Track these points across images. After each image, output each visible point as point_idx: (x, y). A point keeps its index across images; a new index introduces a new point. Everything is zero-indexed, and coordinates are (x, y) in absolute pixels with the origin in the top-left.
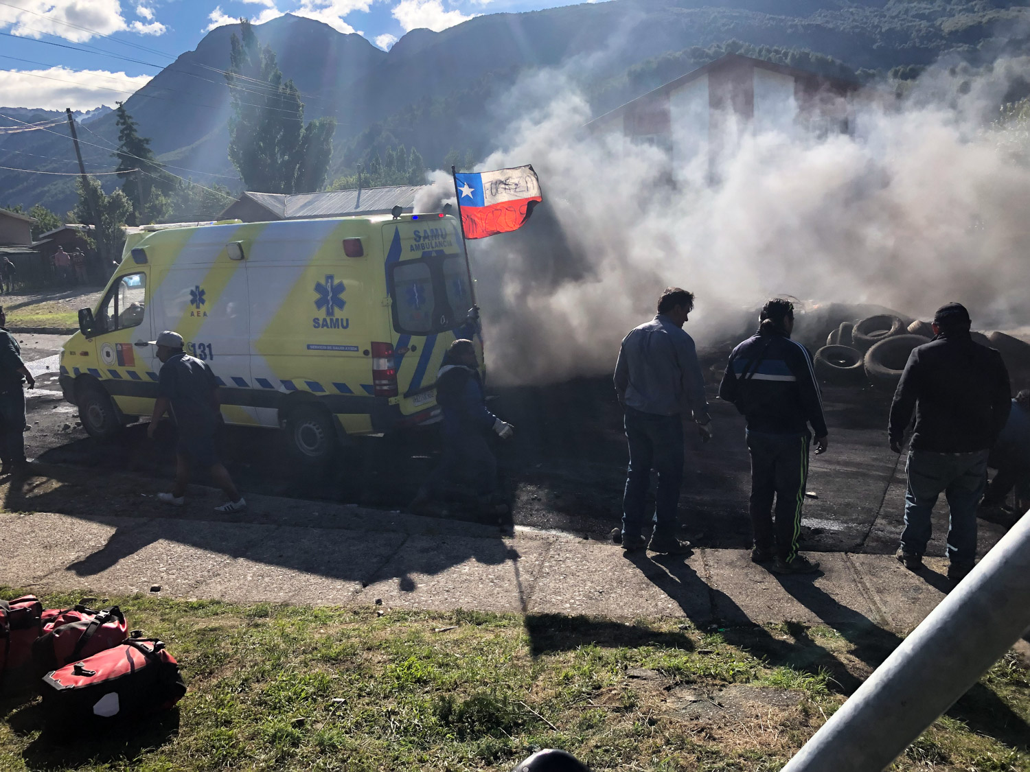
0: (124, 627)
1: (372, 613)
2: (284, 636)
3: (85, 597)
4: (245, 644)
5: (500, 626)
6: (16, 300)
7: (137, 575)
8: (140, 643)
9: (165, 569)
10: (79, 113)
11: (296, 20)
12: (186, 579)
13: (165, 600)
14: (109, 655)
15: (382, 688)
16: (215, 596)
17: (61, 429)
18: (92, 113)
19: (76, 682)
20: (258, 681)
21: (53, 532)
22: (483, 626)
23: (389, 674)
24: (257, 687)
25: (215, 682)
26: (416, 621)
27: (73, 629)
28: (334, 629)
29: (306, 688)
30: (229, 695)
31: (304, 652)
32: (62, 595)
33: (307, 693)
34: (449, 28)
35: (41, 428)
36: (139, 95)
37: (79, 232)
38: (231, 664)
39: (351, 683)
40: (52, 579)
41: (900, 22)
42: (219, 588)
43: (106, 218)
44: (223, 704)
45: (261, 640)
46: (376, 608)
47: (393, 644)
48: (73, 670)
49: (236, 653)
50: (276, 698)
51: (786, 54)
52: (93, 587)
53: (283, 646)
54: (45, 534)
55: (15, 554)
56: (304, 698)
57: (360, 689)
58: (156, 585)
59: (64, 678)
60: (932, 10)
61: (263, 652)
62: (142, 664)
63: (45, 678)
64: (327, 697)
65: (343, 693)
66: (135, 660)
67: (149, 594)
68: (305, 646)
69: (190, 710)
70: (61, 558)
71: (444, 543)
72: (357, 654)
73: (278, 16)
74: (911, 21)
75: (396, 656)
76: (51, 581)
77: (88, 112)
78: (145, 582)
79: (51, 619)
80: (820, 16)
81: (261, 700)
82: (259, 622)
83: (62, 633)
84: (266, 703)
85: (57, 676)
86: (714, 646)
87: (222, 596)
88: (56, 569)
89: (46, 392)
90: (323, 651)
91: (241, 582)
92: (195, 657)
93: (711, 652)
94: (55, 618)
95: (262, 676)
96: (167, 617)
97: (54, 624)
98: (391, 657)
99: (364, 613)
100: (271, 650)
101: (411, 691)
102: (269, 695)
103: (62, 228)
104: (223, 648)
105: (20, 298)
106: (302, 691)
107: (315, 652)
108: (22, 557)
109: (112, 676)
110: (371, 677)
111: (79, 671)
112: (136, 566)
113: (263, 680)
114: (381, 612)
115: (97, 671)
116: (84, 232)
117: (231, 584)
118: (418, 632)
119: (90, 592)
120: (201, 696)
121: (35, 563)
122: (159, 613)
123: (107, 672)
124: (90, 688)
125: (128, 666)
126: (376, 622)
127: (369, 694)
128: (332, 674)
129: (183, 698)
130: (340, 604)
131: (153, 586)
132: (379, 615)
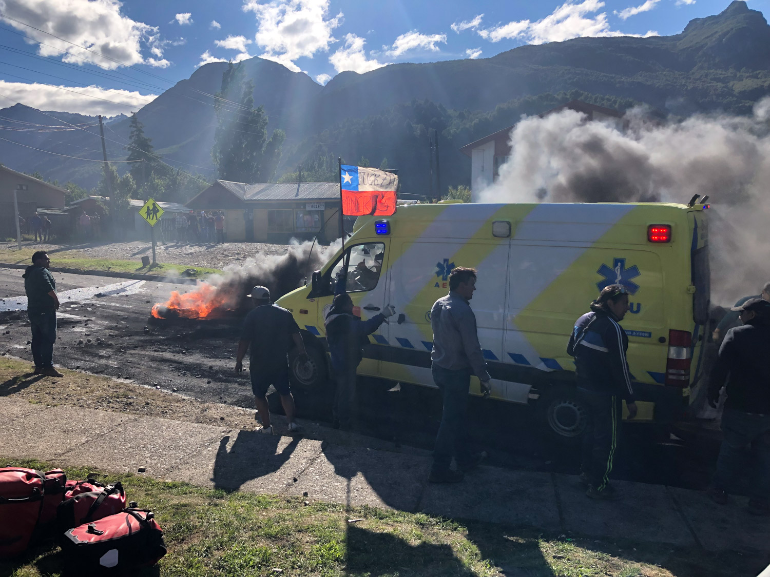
0: (123, 498)
1: (301, 503)
2: (237, 515)
3: (91, 472)
4: (208, 519)
5: (397, 522)
6: (50, 248)
7: (129, 458)
8: (136, 512)
9: (149, 455)
10: (105, 118)
11: (261, 61)
12: (163, 464)
13: (148, 479)
14: (113, 520)
15: (309, 563)
16: (185, 479)
17: (76, 344)
18: (113, 119)
19: (90, 539)
20: (218, 549)
21: (71, 420)
22: (384, 521)
23: (315, 552)
24: (217, 554)
25: (186, 547)
26: (333, 512)
27: (88, 497)
28: (273, 512)
29: (253, 558)
30: (197, 559)
31: (252, 529)
32: (74, 469)
33: (254, 563)
34: (370, 72)
35: (63, 342)
36: (147, 108)
37: (98, 201)
38: (197, 534)
39: (287, 556)
40: (68, 456)
41: (701, 83)
42: (188, 473)
43: (118, 193)
44: (192, 566)
45: (220, 517)
46: (303, 499)
47: (317, 529)
48: (87, 529)
49: (201, 526)
50: (231, 564)
51: (615, 102)
52: (98, 465)
53: (236, 523)
54: (65, 422)
55: (43, 435)
56: (252, 566)
57: (293, 563)
58: (142, 467)
59: (80, 535)
60: (726, 76)
61: (221, 526)
62: (137, 528)
63: (66, 533)
64: (268, 566)
65: (281, 565)
66: (132, 525)
67: (137, 474)
68: (252, 525)
69: (168, 568)
70: (75, 441)
71: (355, 452)
72: (291, 534)
73: (248, 58)
74: (710, 83)
75: (320, 539)
76: (68, 458)
77: (111, 118)
78: (135, 464)
79: (71, 488)
80: (641, 76)
81: (220, 564)
82: (217, 502)
83: (80, 500)
84: (223, 567)
85: (75, 533)
86: (564, 552)
87: (190, 479)
88: (71, 449)
89: (67, 316)
90: (266, 529)
91: (204, 470)
92: (171, 526)
93: (563, 557)
94: (74, 488)
95: (221, 546)
96: (150, 492)
97: (72, 491)
98: (316, 539)
99: (295, 502)
100: (228, 525)
101: (332, 568)
102: (226, 562)
103: (87, 198)
104: (192, 520)
105: (53, 246)
106: (251, 560)
107: (260, 530)
108: (48, 438)
109: (115, 537)
110: (302, 553)
111: (91, 530)
112: (128, 451)
113: (222, 549)
114: (307, 502)
115: (105, 531)
116: (102, 201)
117: (197, 471)
118: (336, 521)
119: (95, 468)
120: (176, 558)
121: (57, 443)
122: (144, 489)
123: (112, 533)
124: (99, 544)
125: (127, 529)
126: (304, 510)
127: (300, 567)
128: (273, 549)
129: (163, 558)
130: (276, 494)
131: (140, 468)
132: (306, 504)
